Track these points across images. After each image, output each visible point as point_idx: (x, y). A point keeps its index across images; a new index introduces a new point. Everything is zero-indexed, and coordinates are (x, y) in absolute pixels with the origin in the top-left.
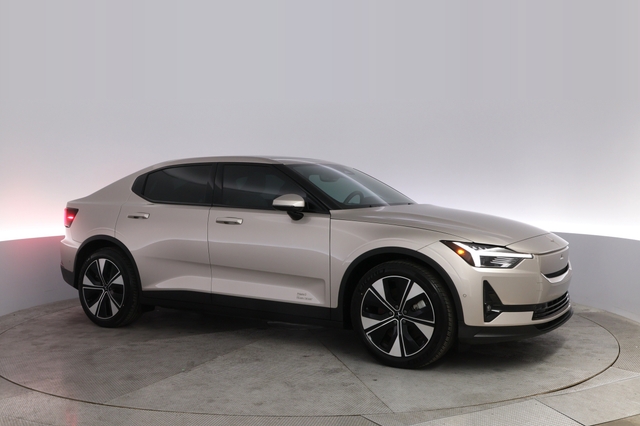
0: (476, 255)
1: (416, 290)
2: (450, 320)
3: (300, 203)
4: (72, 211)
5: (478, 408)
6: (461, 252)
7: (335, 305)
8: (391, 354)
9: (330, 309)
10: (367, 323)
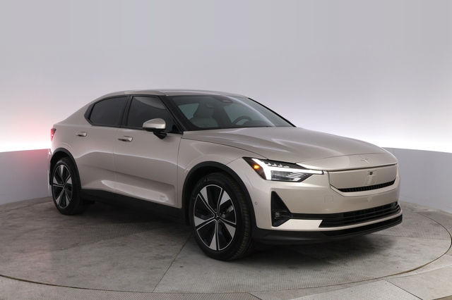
0: (268, 170)
1: (225, 197)
2: (247, 222)
3: (163, 126)
4: (54, 131)
6: (256, 167)
7: (180, 206)
8: (210, 247)
9: (178, 209)
10: (198, 221)
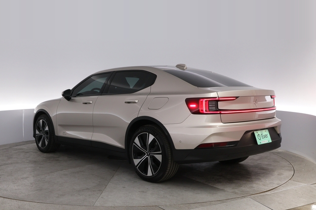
5: (219, 202)
